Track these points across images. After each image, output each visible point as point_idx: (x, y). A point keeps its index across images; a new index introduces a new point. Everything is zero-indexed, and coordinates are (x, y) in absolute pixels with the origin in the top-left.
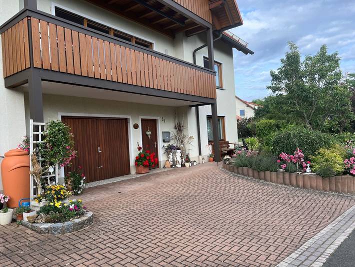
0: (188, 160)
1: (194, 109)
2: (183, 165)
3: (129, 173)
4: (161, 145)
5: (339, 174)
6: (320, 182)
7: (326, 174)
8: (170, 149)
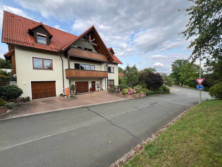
0: (102, 89)
1: (104, 79)
2: (101, 91)
3: (88, 92)
4: (96, 86)
5: (126, 94)
6: (122, 95)
7: (123, 94)
8: (98, 87)
